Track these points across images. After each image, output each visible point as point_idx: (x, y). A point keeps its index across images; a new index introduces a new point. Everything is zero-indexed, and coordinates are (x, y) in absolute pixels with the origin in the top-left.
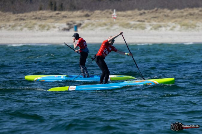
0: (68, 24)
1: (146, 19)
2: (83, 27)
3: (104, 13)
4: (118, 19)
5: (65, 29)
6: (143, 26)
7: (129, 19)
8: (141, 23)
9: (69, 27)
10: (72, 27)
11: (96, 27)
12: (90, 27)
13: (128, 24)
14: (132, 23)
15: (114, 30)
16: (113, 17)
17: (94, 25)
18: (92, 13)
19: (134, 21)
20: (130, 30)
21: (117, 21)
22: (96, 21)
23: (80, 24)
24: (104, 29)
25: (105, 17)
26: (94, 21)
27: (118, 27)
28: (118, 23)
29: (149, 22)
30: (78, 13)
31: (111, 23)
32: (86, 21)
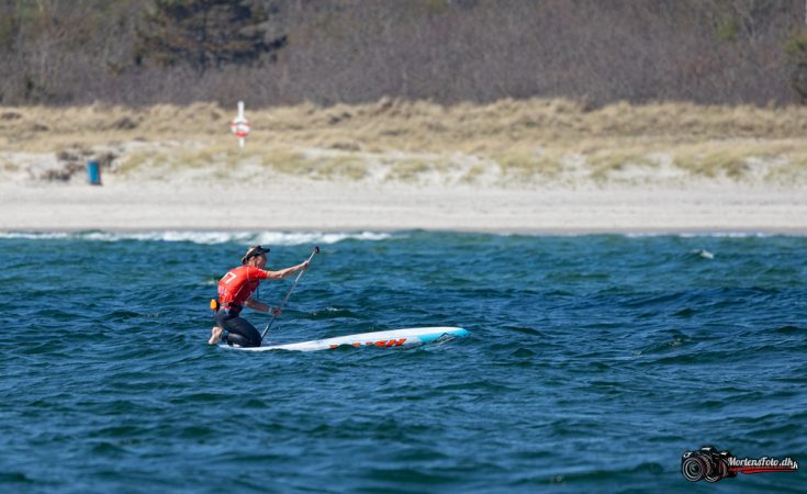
0: (64, 156)
1: (364, 140)
2: (124, 169)
3: (191, 116)
4: (255, 139)
5: (52, 176)
6: (355, 164)
7: (297, 138)
8: (346, 154)
9: (68, 167)
10: (81, 168)
11: (175, 167)
12: (148, 167)
13: (297, 158)
14: (313, 153)
15: (245, 180)
16: (234, 129)
17: (163, 159)
18: (142, 114)
19: (320, 145)
20: (306, 180)
21: (252, 146)
22: (170, 146)
23: (110, 158)
24: (205, 178)
25: (197, 131)
26: (163, 145)
27: (261, 169)
28: (256, 152)
29: (377, 151)
30: (88, 114)
31: (230, 153)
32: (131, 145)
